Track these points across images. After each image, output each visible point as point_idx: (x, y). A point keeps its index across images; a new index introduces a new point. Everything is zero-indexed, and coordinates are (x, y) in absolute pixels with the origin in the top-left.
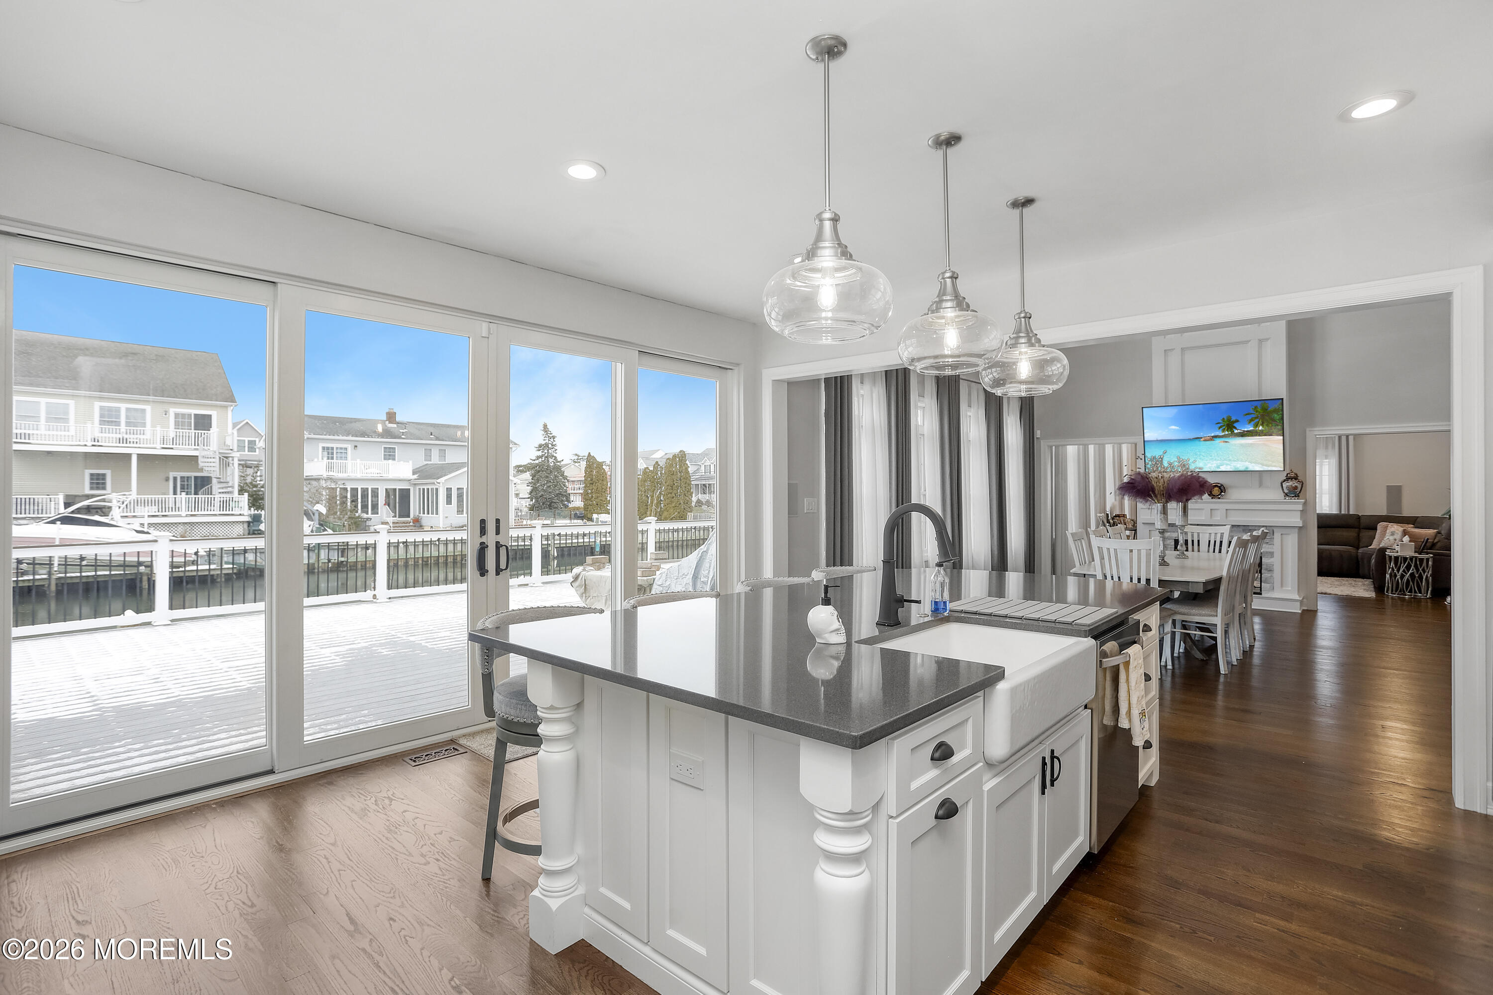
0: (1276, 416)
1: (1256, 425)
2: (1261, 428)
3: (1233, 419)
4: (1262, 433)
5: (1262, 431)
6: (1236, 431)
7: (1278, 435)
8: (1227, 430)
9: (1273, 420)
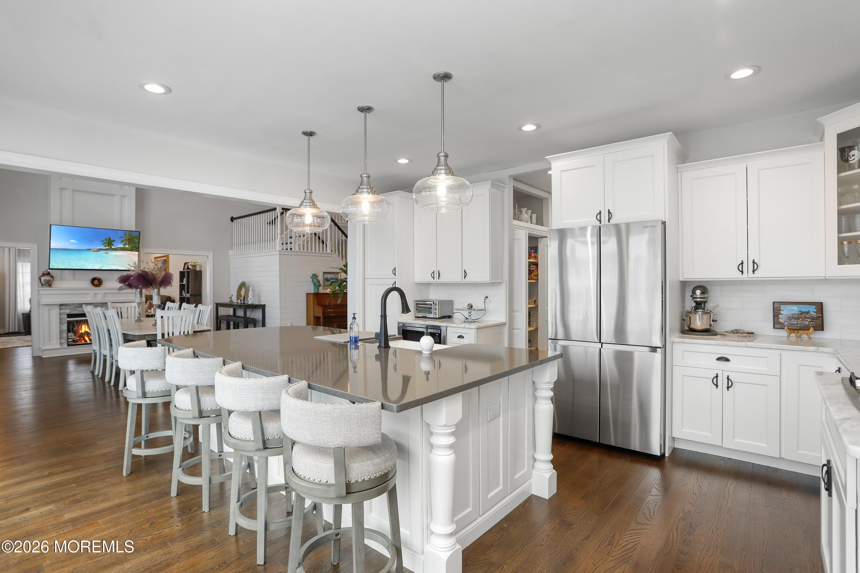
0: (136, 240)
1: (125, 245)
2: (127, 246)
3: (112, 239)
4: (128, 249)
5: (128, 248)
6: (113, 247)
7: (136, 251)
8: (108, 246)
9: (135, 243)
